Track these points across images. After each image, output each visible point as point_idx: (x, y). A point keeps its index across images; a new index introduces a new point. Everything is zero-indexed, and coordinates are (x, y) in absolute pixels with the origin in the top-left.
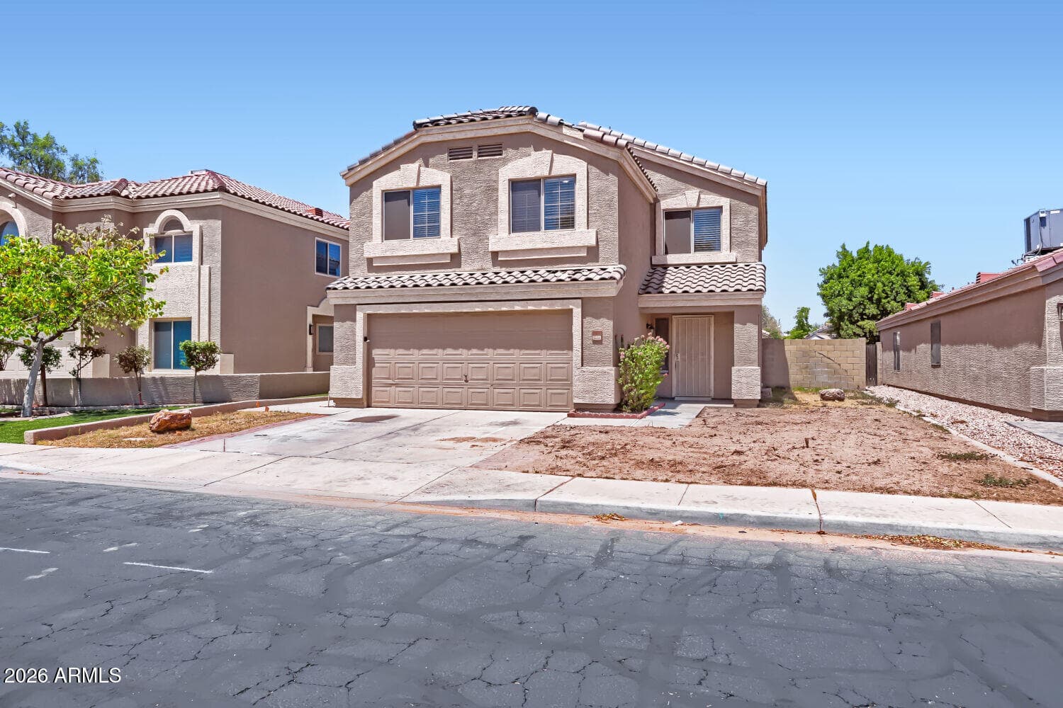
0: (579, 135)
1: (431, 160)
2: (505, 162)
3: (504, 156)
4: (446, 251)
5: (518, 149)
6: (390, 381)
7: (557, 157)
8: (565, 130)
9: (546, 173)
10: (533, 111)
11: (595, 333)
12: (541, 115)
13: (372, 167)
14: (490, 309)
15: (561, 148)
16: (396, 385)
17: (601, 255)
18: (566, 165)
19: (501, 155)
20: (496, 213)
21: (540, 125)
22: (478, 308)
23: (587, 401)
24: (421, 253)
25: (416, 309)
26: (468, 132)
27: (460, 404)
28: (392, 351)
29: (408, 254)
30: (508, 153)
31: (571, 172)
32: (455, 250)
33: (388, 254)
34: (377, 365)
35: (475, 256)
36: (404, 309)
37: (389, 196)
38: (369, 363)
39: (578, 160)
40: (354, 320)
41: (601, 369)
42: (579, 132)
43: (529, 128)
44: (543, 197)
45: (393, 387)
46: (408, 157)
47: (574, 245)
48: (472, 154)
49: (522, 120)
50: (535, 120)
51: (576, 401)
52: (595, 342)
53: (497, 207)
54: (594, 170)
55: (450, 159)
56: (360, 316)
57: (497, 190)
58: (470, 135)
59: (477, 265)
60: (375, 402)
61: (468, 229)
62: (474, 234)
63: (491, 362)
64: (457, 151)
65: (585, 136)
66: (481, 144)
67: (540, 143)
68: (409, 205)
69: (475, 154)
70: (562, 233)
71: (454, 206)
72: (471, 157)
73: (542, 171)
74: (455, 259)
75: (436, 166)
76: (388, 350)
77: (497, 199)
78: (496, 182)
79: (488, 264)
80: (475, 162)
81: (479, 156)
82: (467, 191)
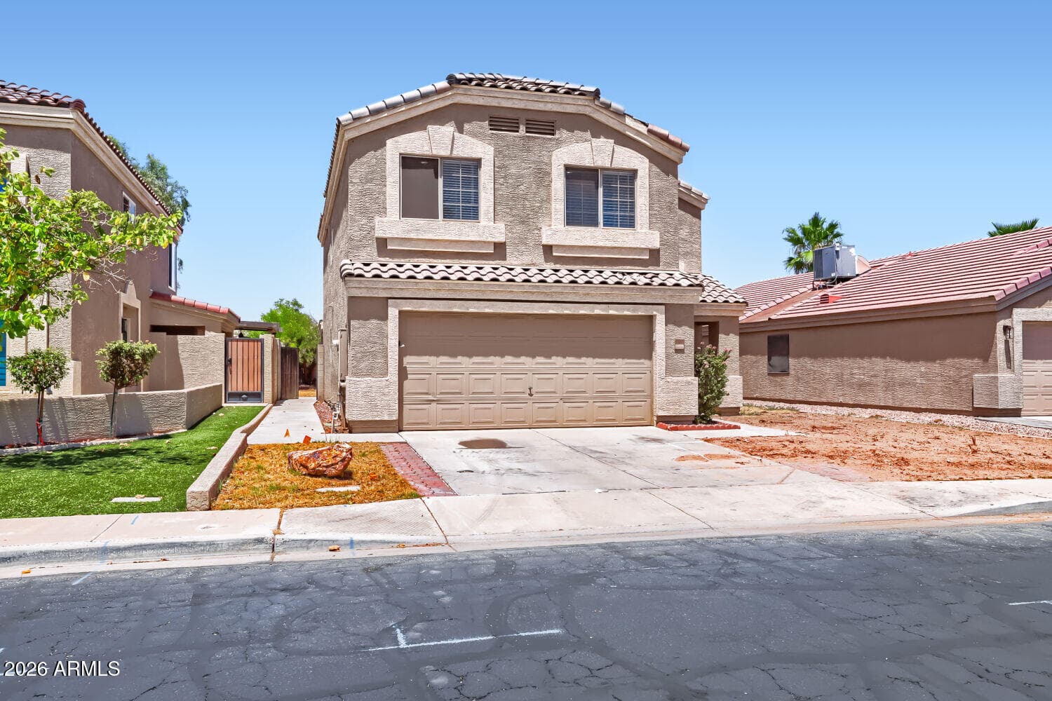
0: (643, 129)
1: (466, 126)
2: (559, 143)
3: (557, 136)
4: (490, 239)
5: (573, 132)
6: (430, 397)
7: (619, 149)
8: (628, 121)
9: (608, 165)
10: (596, 94)
11: (678, 342)
12: (602, 99)
13: (386, 120)
14: (566, 312)
15: (623, 140)
16: (438, 401)
17: (662, 259)
18: (627, 158)
19: (553, 134)
20: (548, 200)
21: (601, 110)
22: (552, 310)
23: (671, 413)
24: (458, 239)
25: (473, 308)
26: (515, 101)
27: (524, 422)
28: (433, 359)
29: (440, 238)
30: (562, 134)
31: (632, 166)
32: (501, 239)
33: (412, 236)
34: (409, 376)
35: (523, 248)
36: (457, 308)
37: (408, 162)
38: (403, 373)
39: (640, 155)
40: (384, 317)
41: (685, 379)
42: (643, 126)
43: (588, 111)
44: (601, 190)
45: (434, 404)
46: (437, 117)
47: (638, 246)
48: (518, 127)
49: (582, 100)
50: (596, 103)
51: (661, 413)
52: (678, 351)
53: (549, 195)
54: (655, 169)
55: (491, 129)
56: (393, 313)
57: (549, 174)
58: (521, 105)
59: (526, 259)
60: (408, 424)
61: (513, 216)
62: (523, 222)
63: (561, 373)
64: (501, 121)
65: (649, 131)
66: (530, 117)
67: (599, 130)
68: (437, 177)
69: (522, 128)
70: (623, 231)
71: (496, 186)
72: (518, 131)
73: (602, 161)
74: (500, 250)
75: (474, 135)
76: (427, 357)
77: (549, 185)
78: (550, 164)
79: (539, 258)
80: (522, 138)
81: (527, 132)
82: (513, 171)
